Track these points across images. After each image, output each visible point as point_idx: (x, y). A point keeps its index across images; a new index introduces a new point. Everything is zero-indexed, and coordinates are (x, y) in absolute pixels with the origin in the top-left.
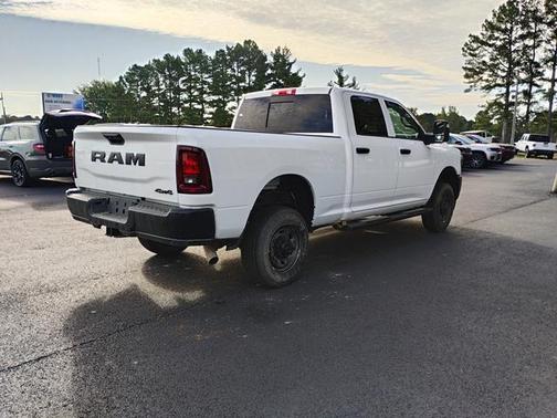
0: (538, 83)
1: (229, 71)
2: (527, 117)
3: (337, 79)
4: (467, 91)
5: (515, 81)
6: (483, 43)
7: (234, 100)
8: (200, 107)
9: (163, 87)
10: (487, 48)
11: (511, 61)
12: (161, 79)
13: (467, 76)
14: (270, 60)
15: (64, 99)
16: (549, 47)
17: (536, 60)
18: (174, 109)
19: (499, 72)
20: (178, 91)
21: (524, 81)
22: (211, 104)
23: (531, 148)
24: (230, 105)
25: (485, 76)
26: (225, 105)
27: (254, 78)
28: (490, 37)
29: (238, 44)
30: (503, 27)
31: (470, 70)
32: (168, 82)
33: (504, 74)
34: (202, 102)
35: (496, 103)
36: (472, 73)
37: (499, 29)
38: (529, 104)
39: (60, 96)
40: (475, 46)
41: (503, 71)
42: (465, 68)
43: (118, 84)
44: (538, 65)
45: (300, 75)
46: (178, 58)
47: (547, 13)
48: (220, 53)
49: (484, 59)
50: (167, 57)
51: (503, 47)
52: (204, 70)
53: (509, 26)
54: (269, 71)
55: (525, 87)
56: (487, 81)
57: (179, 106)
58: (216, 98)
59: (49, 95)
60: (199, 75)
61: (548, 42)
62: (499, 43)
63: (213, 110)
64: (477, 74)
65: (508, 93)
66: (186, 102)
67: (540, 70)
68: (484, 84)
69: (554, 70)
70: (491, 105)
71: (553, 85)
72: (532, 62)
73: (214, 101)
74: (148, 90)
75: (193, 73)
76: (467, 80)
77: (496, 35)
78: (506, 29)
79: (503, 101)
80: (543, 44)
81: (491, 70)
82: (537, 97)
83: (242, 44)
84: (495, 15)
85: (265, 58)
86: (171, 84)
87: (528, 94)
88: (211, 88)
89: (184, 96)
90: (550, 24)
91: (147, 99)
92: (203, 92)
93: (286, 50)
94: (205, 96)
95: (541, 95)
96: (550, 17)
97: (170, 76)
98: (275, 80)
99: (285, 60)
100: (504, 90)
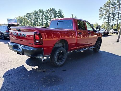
1: (49, 14)
2: (113, 25)
3: (72, 16)
4: (100, 19)
5: (110, 17)
6: (103, 9)
8: (42, 22)
9: (34, 18)
11: (109, 13)
12: (34, 16)
14: (57, 12)
15: (12, 20)
16: (117, 10)
17: (115, 13)
18: (36, 23)
20: (37, 19)
23: (113, 32)
24: (49, 22)
26: (47, 22)
27: (54, 16)
28: (105, 8)
29: (51, 9)
31: (101, 15)
33: (108, 16)
34: (43, 21)
36: (101, 16)
37: (107, 6)
38: (113, 22)
39: (11, 19)
42: (99, 15)
43: (24, 17)
45: (64, 15)
46: (37, 11)
47: (117, 3)
48: (47, 10)
49: (104, 12)
51: (108, 10)
52: (43, 14)
56: (104, 17)
59: (9, 19)
61: (117, 9)
62: (107, 9)
63: (45, 23)
66: (39, 21)
67: (116, 15)
68: (104, 18)
69: (119, 15)
70: (105, 23)
71: (118, 18)
72: (114, 13)
73: (45, 21)
74: (31, 18)
75: (41, 15)
76: (100, 17)
79: (107, 22)
80: (116, 9)
82: (115, 21)
84: (106, 3)
86: (36, 17)
87: (113, 20)
88: (44, 18)
89: (39, 20)
90: (118, 5)
91: (31, 20)
92: (43, 19)
93: (61, 10)
94: (43, 20)
95: (116, 20)
96: (118, 4)
97: (36, 15)
98: (58, 16)
99: (61, 12)
100: (108, 19)
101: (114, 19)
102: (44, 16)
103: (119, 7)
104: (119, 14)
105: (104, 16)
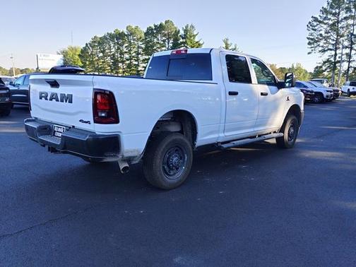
1: (155, 40)
2: (348, 70)
3: (224, 46)
4: (309, 53)
5: (341, 46)
6: (320, 22)
8: (136, 63)
9: (113, 50)
10: (323, 25)
11: (338, 34)
12: (112, 45)
13: (309, 44)
14: (182, 33)
17: (355, 33)
18: (120, 65)
19: (331, 41)
20: (122, 53)
21: (347, 47)
22: (143, 61)
23: (351, 90)
25: (321, 43)
27: (171, 45)
28: (325, 19)
29: (161, 23)
30: (334, 11)
31: (312, 39)
32: (116, 47)
33: (334, 42)
34: (138, 59)
35: (328, 61)
36: (312, 42)
37: (331, 13)
38: (349, 62)
40: (315, 24)
41: (333, 40)
42: (308, 38)
43: (85, 48)
45: (201, 42)
46: (123, 31)
48: (150, 29)
49: (321, 32)
50: (116, 31)
51: (333, 24)
52: (140, 39)
53: (337, 11)
54: (181, 40)
55: (348, 51)
56: (323, 46)
57: (123, 62)
59: (41, 55)
60: (136, 43)
62: (331, 22)
64: (316, 42)
65: (336, 55)
66: (128, 60)
68: (321, 49)
70: (325, 62)
72: (352, 34)
73: (145, 59)
74: (103, 52)
75: (132, 41)
76: (310, 46)
77: (329, 17)
78: (336, 13)
79: (332, 59)
81: (326, 40)
82: (355, 57)
83: (164, 23)
84: (328, 3)
85: (178, 32)
86: (118, 48)
87: (349, 56)
88: (143, 51)
89: (126, 56)
91: (103, 58)
92: (138, 54)
93: (192, 27)
94: (139, 56)
97: (118, 43)
99: (191, 33)
100: (333, 53)
102: (143, 46)
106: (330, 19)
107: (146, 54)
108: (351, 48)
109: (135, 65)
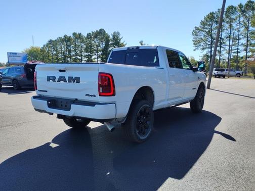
0: (224, 47)
1: (93, 42)
2: (220, 61)
4: (194, 50)
6: (200, 30)
7: (95, 55)
9: (63, 49)
10: (202, 32)
11: (212, 38)
12: (63, 46)
14: (111, 37)
15: (17, 55)
16: (227, 32)
17: (223, 37)
19: (208, 43)
20: (70, 51)
22: (85, 56)
24: (94, 57)
26: (91, 57)
27: (104, 45)
28: (203, 28)
29: (97, 31)
31: (196, 41)
34: (81, 55)
35: (206, 55)
36: (196, 43)
37: (207, 25)
38: (220, 55)
39: (16, 53)
40: (197, 31)
41: (209, 42)
42: (193, 41)
43: (43, 48)
44: (223, 40)
45: (125, 43)
46: (70, 37)
48: (89, 35)
49: (201, 37)
50: (65, 36)
51: (209, 31)
52: (82, 42)
53: (211, 23)
54: (111, 42)
57: (71, 57)
58: (87, 54)
59: (10, 53)
60: (79, 44)
61: (227, 30)
62: (207, 30)
63: (86, 59)
64: (199, 43)
65: (211, 51)
66: (74, 56)
67: (224, 41)
68: (201, 47)
69: (230, 41)
70: (204, 56)
71: (230, 48)
72: (221, 38)
73: (87, 55)
74: (56, 51)
75: (77, 43)
76: (194, 46)
77: (206, 27)
78: (210, 25)
79: (209, 54)
80: (225, 31)
81: (204, 42)
82: (223, 53)
83: (99, 30)
84: (205, 19)
85: (109, 37)
86: (67, 48)
87: (220, 52)
88: (85, 50)
89: (73, 53)
90: (227, 22)
91: (56, 55)
92: (81, 52)
93: (118, 33)
95: (225, 51)
96: (228, 19)
97: (67, 44)
98: (113, 46)
99: (117, 38)
100: (210, 50)
101: (222, 49)
102: (85, 46)
103: (231, 26)
104: (230, 39)
105: (202, 44)
106: (206, 28)
107: (87, 52)
108: (221, 47)
109: (79, 59)
